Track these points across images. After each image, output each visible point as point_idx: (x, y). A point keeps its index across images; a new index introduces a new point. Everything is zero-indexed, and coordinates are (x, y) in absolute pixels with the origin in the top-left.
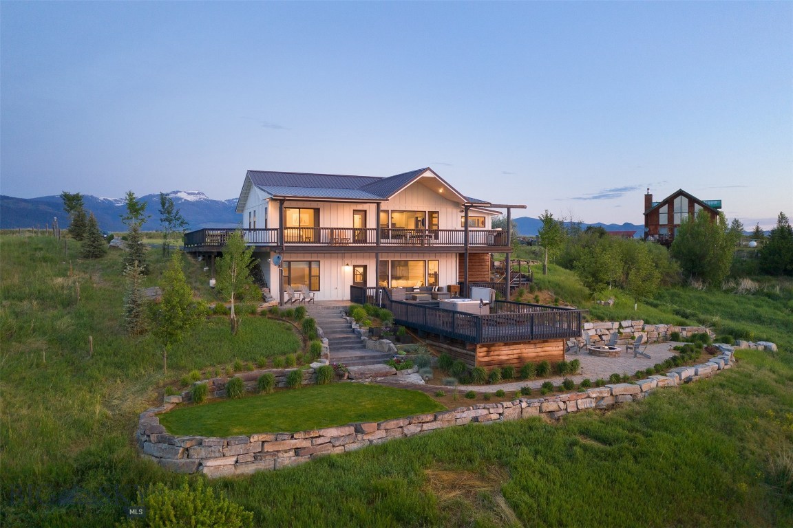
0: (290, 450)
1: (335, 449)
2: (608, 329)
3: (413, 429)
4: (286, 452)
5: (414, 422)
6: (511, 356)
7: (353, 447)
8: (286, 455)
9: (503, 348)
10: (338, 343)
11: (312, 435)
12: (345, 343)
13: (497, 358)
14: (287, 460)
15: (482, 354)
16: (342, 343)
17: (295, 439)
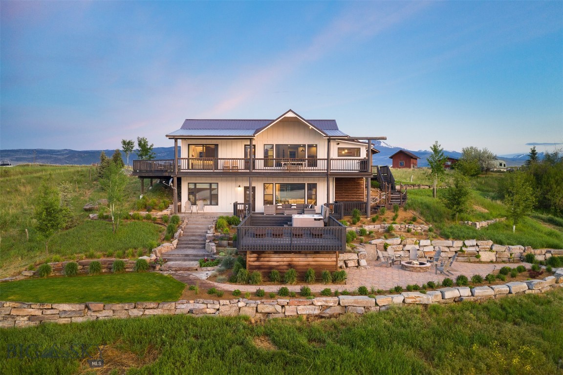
0: (26, 316)
1: (62, 319)
2: (449, 247)
3: (135, 313)
4: (22, 317)
5: (139, 307)
6: (282, 263)
7: (79, 320)
8: (22, 319)
9: (273, 255)
10: (186, 244)
11: (46, 307)
12: (191, 244)
13: (267, 263)
14: (23, 322)
15: (252, 259)
16: (189, 244)
17: (32, 308)
